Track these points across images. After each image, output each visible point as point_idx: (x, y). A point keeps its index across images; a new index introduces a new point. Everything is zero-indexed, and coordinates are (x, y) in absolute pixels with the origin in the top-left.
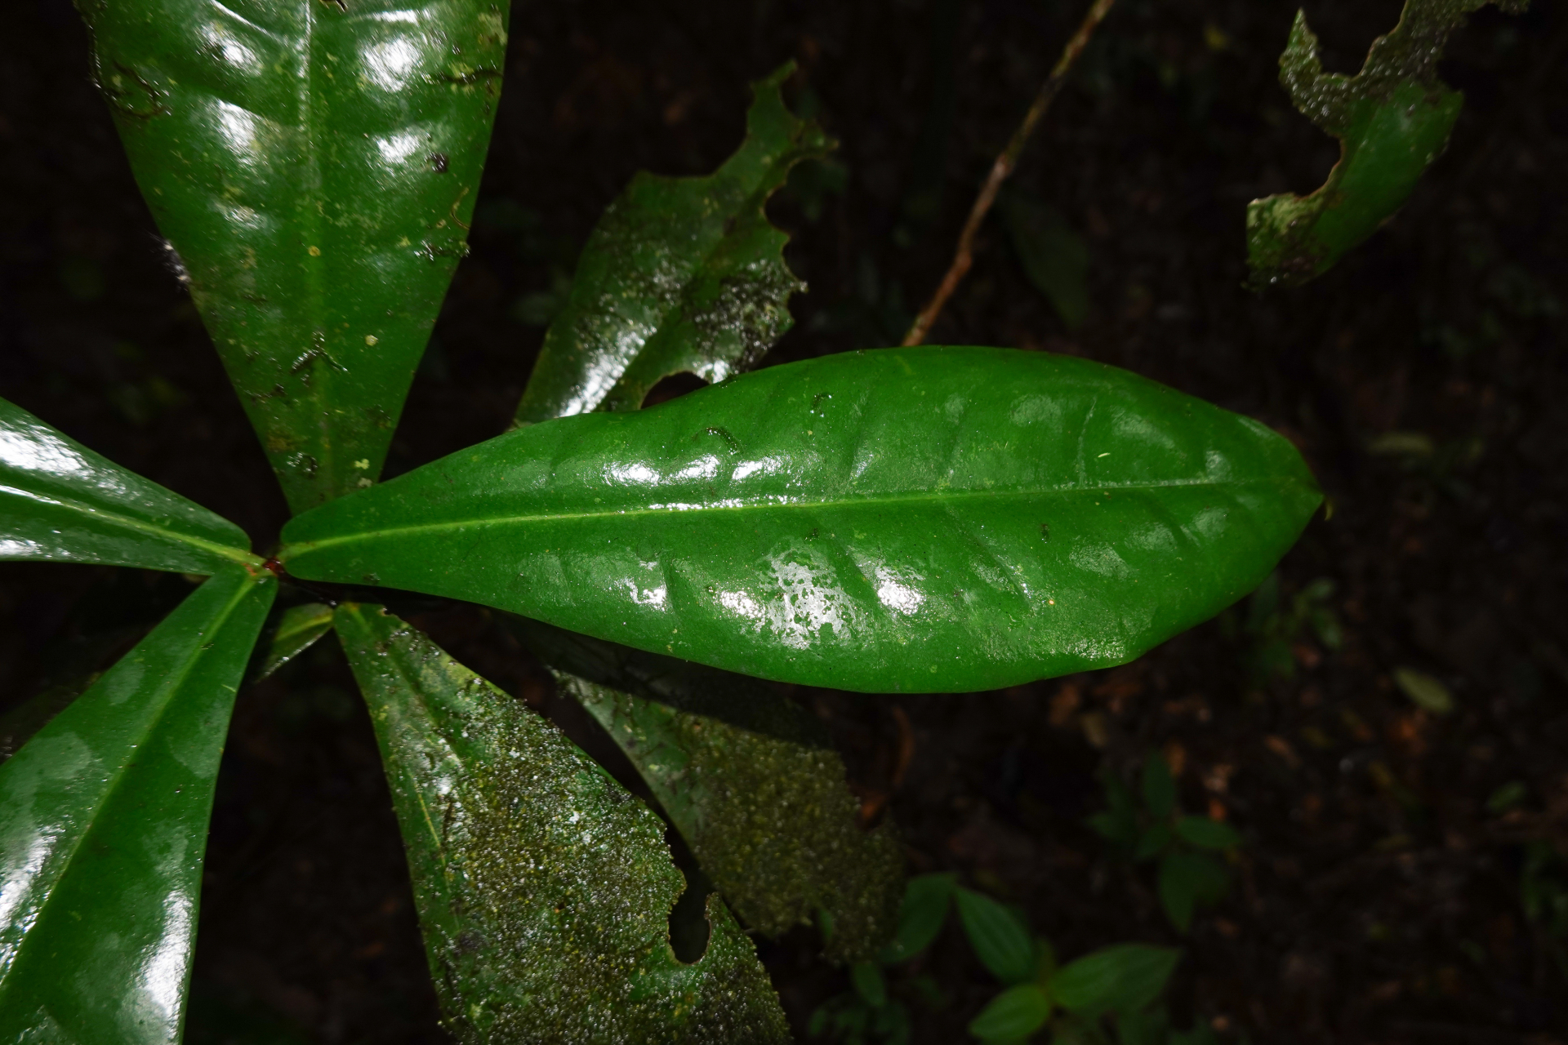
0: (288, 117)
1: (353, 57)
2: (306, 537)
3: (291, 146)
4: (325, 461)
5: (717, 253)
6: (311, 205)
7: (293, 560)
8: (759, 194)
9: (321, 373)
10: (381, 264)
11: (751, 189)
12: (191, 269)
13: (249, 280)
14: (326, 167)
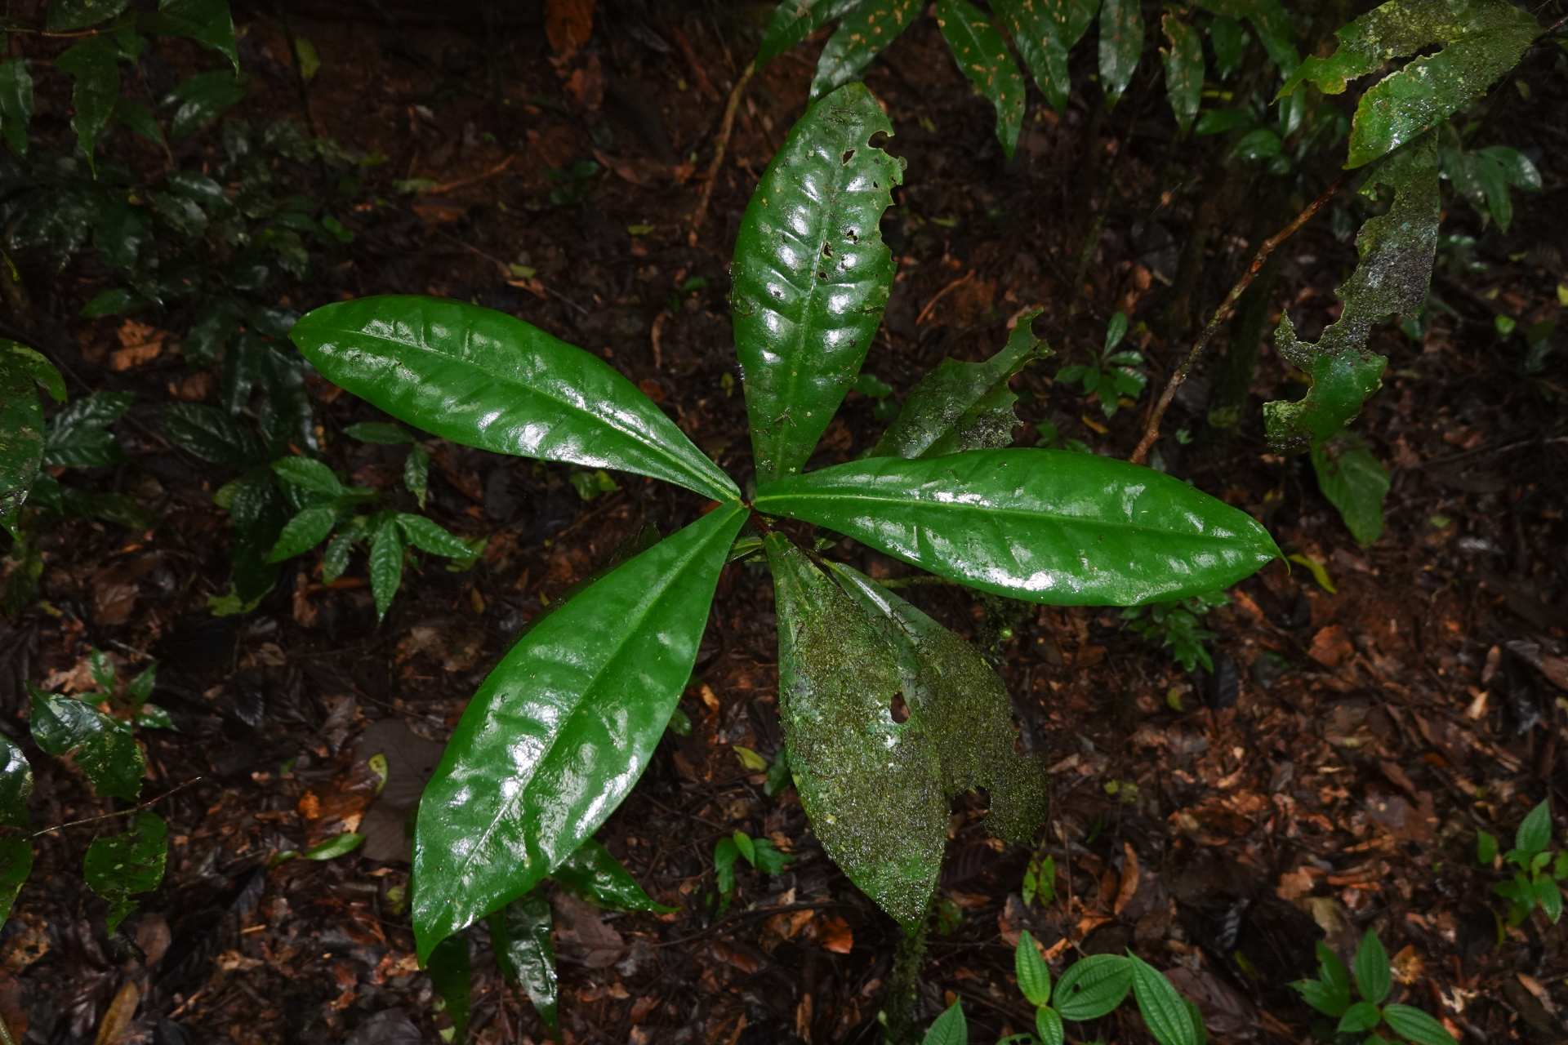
0: (797, 320)
1: (827, 299)
2: (766, 494)
3: (796, 331)
4: (777, 466)
5: (979, 402)
6: (798, 355)
7: (757, 504)
8: (1007, 375)
9: (785, 427)
10: (820, 382)
11: (1004, 372)
12: (747, 375)
13: (768, 382)
14: (807, 341)
